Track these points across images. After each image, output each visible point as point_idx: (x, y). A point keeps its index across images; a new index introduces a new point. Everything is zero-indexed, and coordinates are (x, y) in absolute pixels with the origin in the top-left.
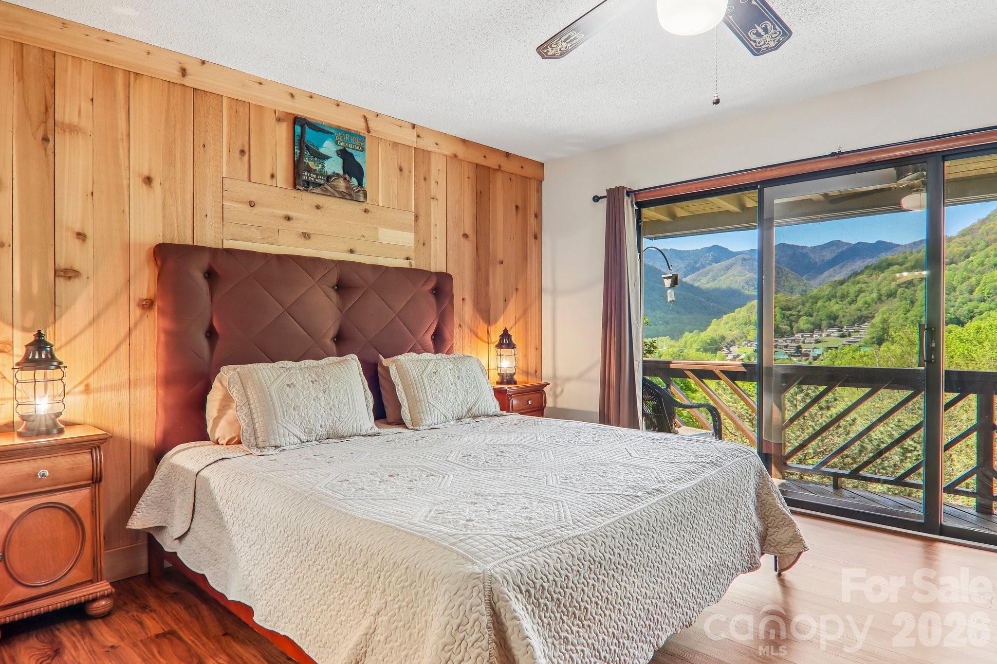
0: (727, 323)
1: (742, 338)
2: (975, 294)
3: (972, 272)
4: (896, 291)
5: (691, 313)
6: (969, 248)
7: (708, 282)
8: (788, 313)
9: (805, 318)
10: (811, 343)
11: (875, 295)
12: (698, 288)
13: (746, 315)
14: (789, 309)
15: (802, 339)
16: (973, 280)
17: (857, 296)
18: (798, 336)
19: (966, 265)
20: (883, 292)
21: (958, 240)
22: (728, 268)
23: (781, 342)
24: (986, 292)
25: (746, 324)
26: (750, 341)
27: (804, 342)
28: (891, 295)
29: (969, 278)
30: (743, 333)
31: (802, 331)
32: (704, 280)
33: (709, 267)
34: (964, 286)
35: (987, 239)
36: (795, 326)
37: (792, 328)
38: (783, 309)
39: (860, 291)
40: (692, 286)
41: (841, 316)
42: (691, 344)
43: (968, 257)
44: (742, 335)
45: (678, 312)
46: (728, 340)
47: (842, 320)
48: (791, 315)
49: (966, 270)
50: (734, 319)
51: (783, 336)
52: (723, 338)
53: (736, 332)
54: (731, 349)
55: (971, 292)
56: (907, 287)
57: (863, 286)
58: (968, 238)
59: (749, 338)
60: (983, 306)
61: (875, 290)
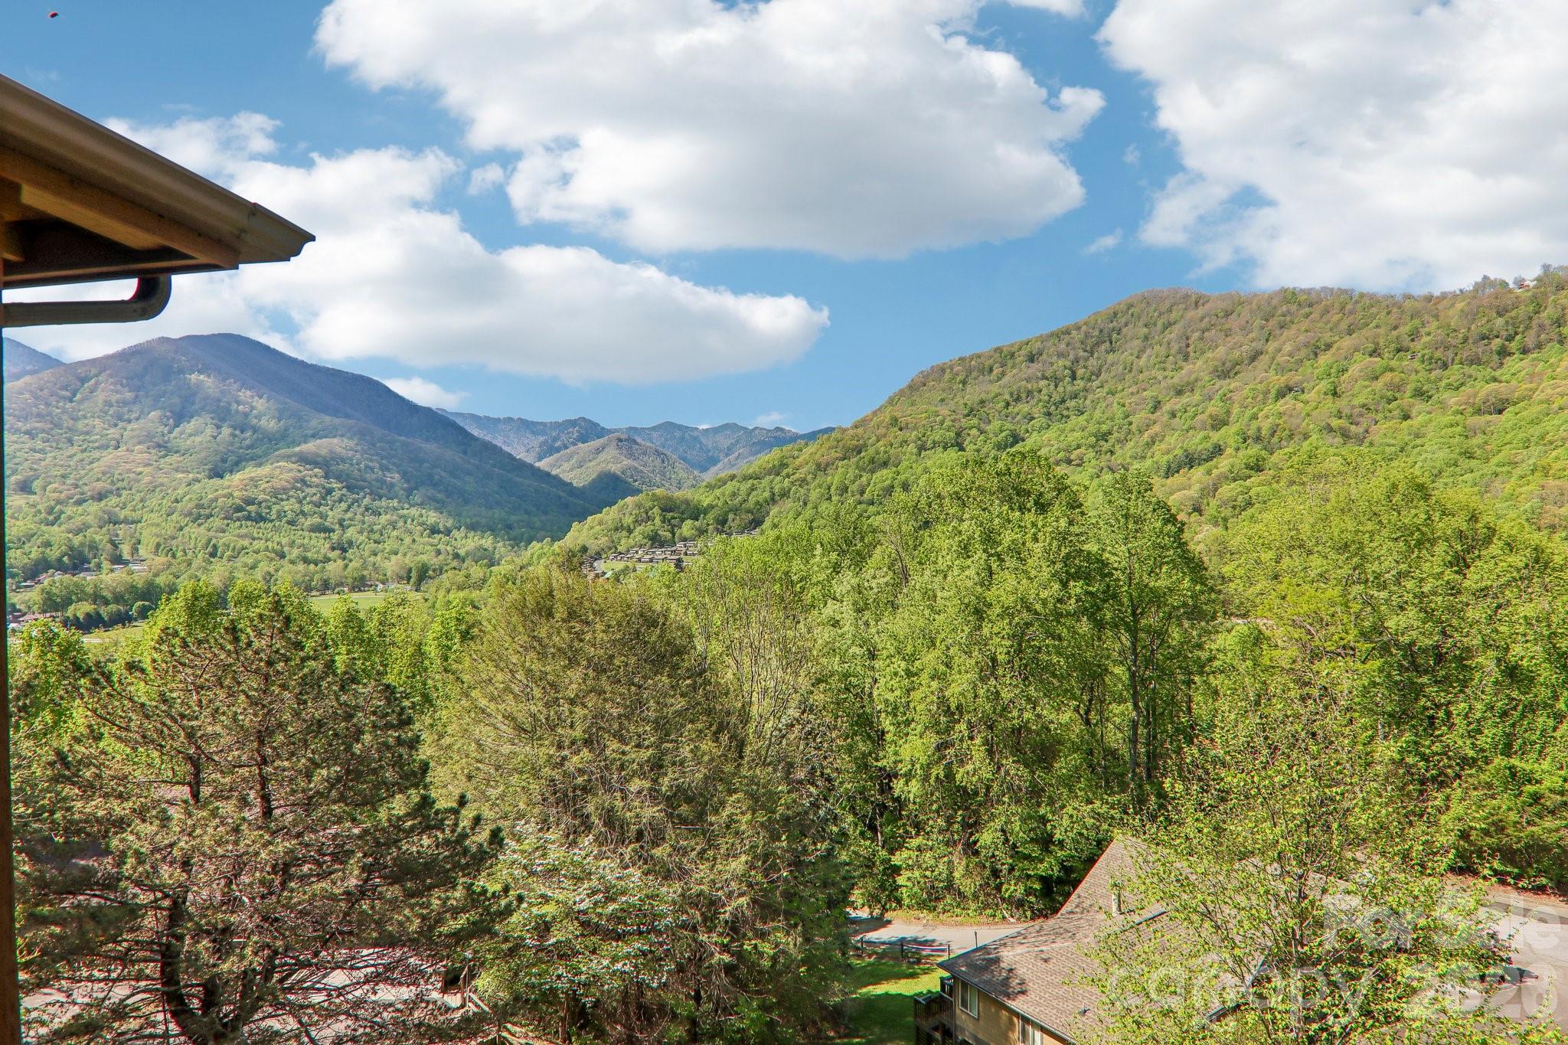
0: (592, 528)
1: (610, 549)
2: (865, 495)
3: (864, 470)
4: (790, 489)
5: (545, 513)
6: (861, 442)
7: (571, 470)
8: (669, 515)
9: (689, 522)
10: (694, 555)
11: (767, 494)
12: (556, 478)
13: (616, 516)
14: (671, 510)
15: (684, 549)
16: (864, 479)
17: (749, 495)
18: (680, 545)
19: (858, 462)
20: (776, 490)
21: (851, 432)
22: (598, 451)
23: (659, 553)
24: (876, 493)
25: (616, 529)
26: (621, 553)
27: (686, 554)
28: (785, 494)
29: (861, 476)
30: (613, 542)
31: (685, 540)
32: (566, 466)
33: (572, 448)
34: (854, 487)
35: (878, 432)
36: (678, 532)
37: (674, 534)
38: (663, 510)
39: (753, 489)
40: (548, 474)
41: (730, 519)
42: (540, 557)
43: (860, 452)
44: (611, 545)
45: (527, 512)
46: (591, 552)
47: (732, 524)
48: (673, 518)
49: (857, 467)
50: (600, 524)
51: (662, 546)
52: (584, 549)
53: (603, 541)
54: (595, 564)
55: (862, 493)
56: (800, 486)
57: (755, 482)
58: (860, 431)
59: (620, 549)
60: (872, 509)
61: (768, 489)
